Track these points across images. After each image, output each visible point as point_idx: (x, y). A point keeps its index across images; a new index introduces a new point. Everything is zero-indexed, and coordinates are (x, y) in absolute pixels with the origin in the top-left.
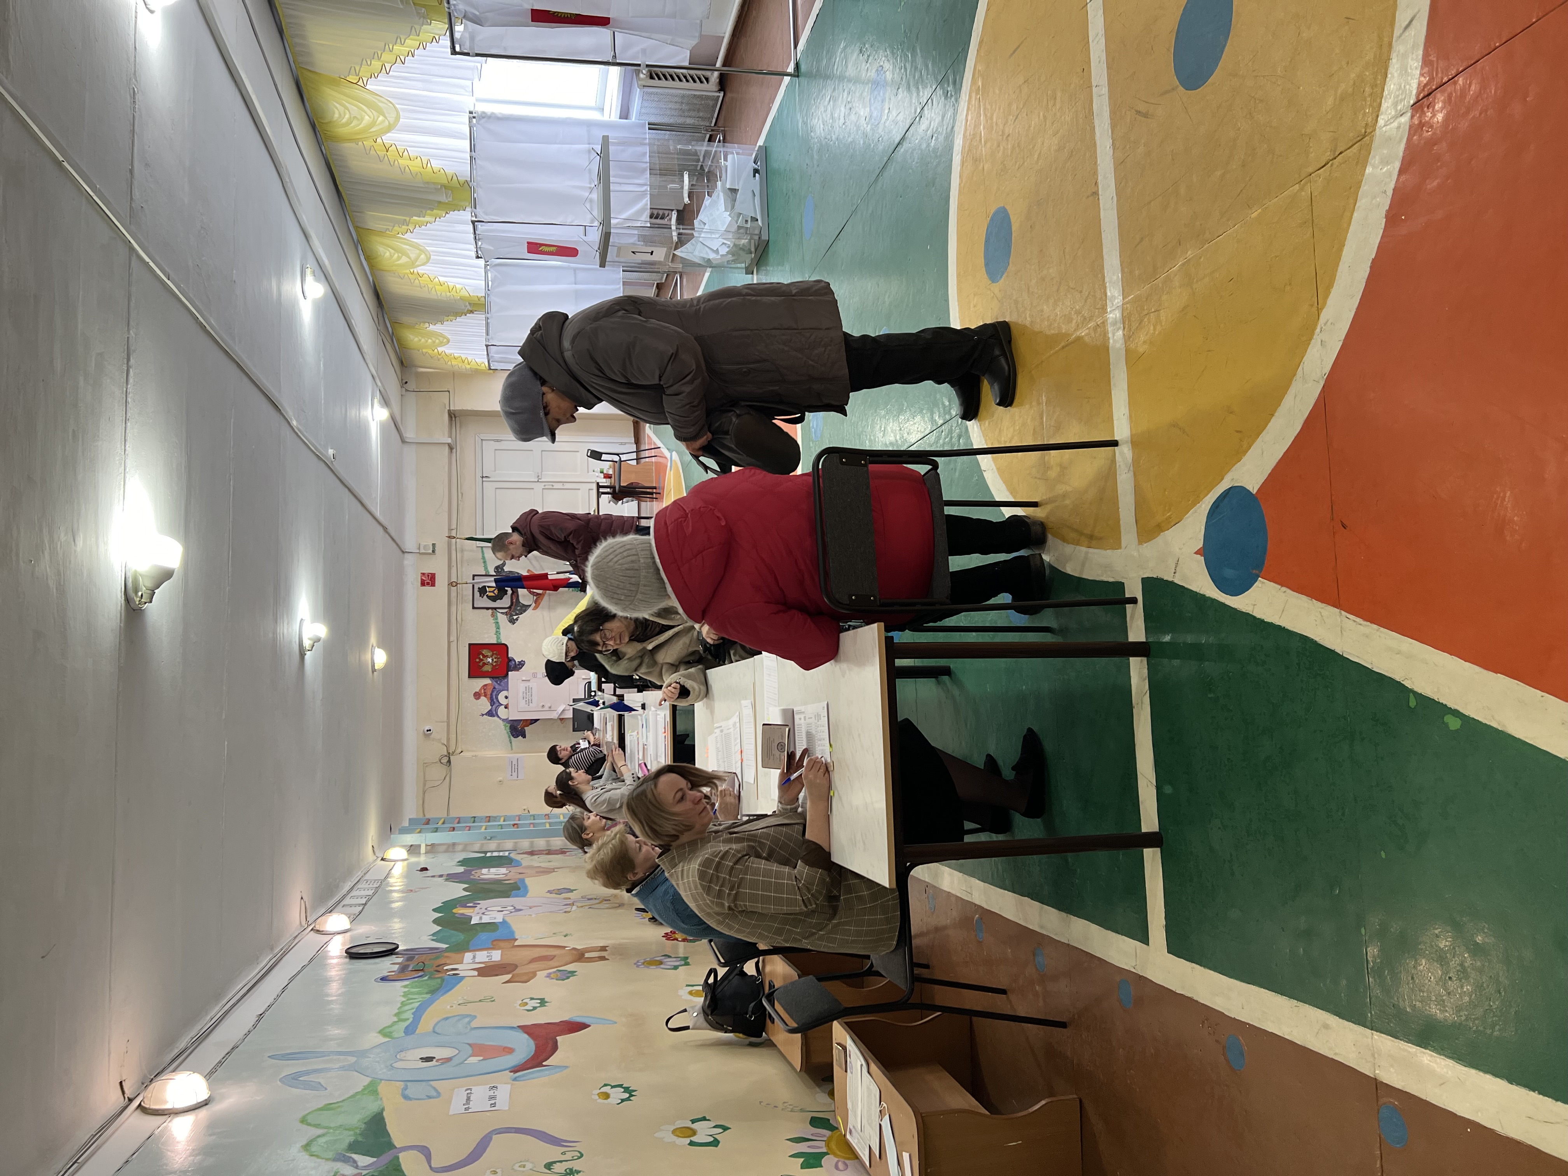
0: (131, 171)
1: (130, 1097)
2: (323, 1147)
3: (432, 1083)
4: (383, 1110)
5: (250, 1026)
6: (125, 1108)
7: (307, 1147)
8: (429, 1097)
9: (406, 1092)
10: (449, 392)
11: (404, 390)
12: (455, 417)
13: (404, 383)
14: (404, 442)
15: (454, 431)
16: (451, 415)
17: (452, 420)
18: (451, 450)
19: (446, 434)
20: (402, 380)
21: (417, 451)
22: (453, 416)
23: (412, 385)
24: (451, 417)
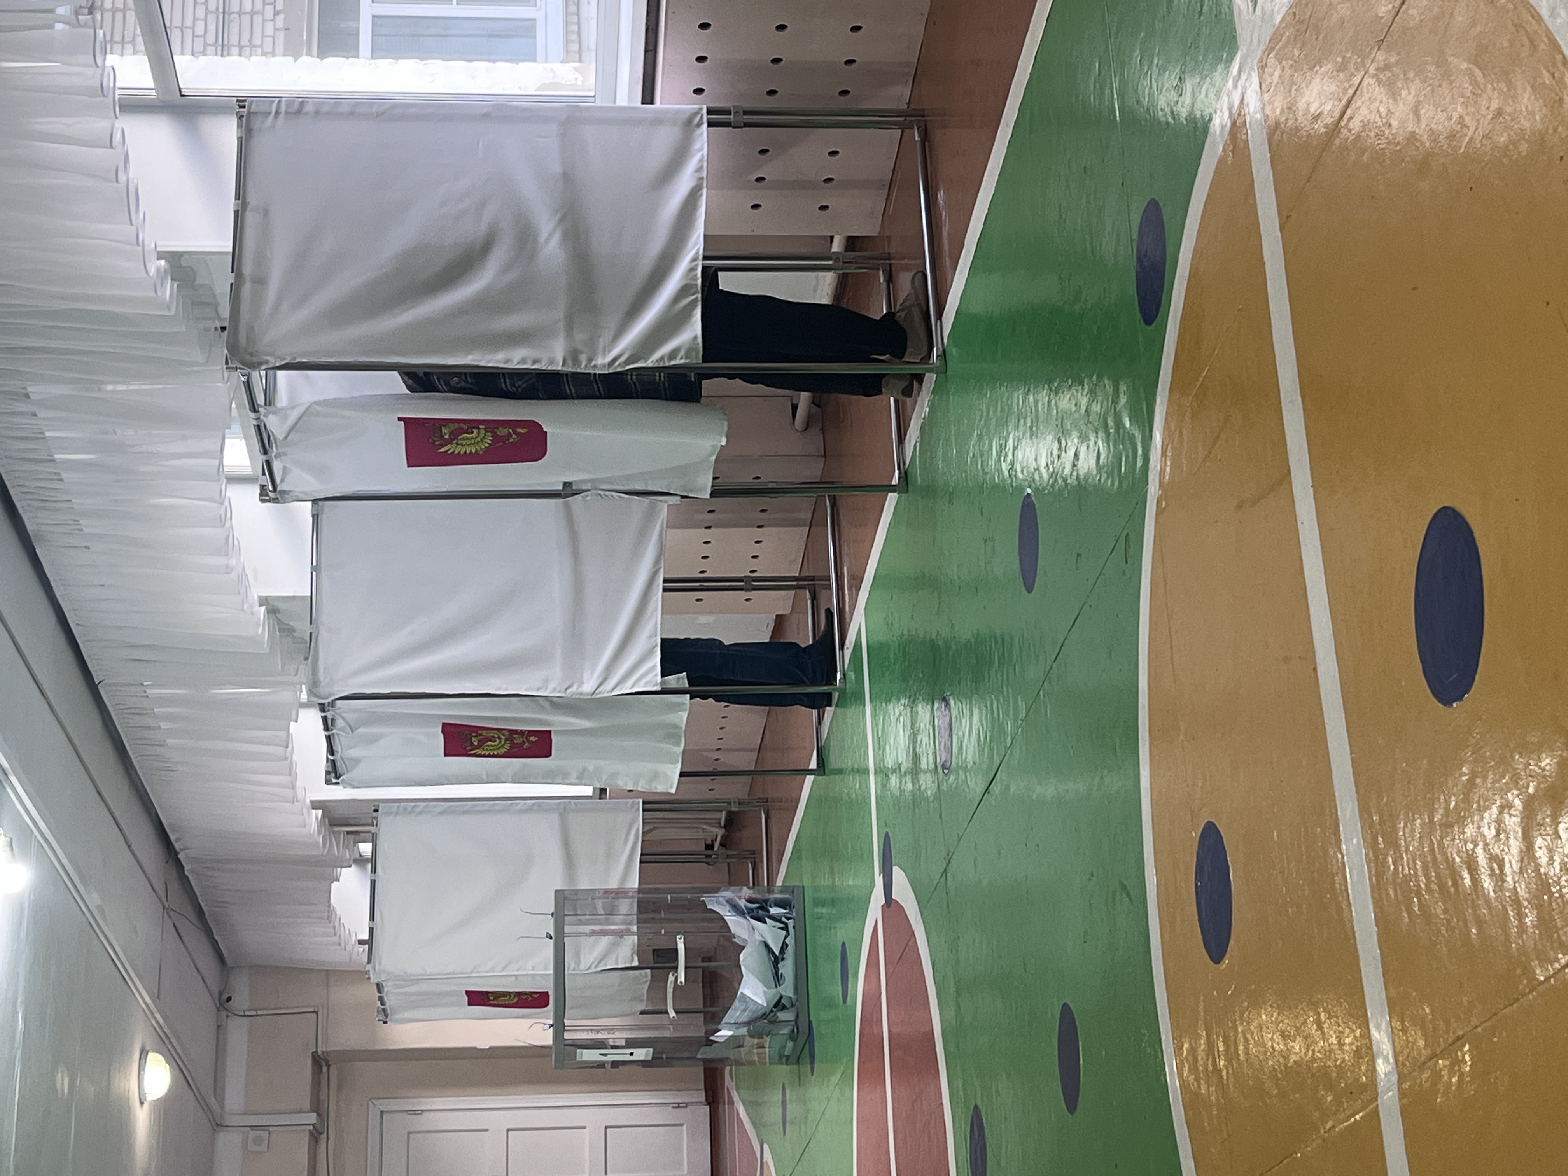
10: (317, 1013)
11: (224, 1013)
12: (329, 1066)
13: (224, 1002)
14: (218, 1125)
15: (323, 1096)
16: (320, 1062)
17: (321, 1072)
18: (316, 1135)
19: (307, 1105)
20: (221, 994)
21: (245, 1143)
22: (323, 1063)
23: (241, 1000)
24: (320, 1067)
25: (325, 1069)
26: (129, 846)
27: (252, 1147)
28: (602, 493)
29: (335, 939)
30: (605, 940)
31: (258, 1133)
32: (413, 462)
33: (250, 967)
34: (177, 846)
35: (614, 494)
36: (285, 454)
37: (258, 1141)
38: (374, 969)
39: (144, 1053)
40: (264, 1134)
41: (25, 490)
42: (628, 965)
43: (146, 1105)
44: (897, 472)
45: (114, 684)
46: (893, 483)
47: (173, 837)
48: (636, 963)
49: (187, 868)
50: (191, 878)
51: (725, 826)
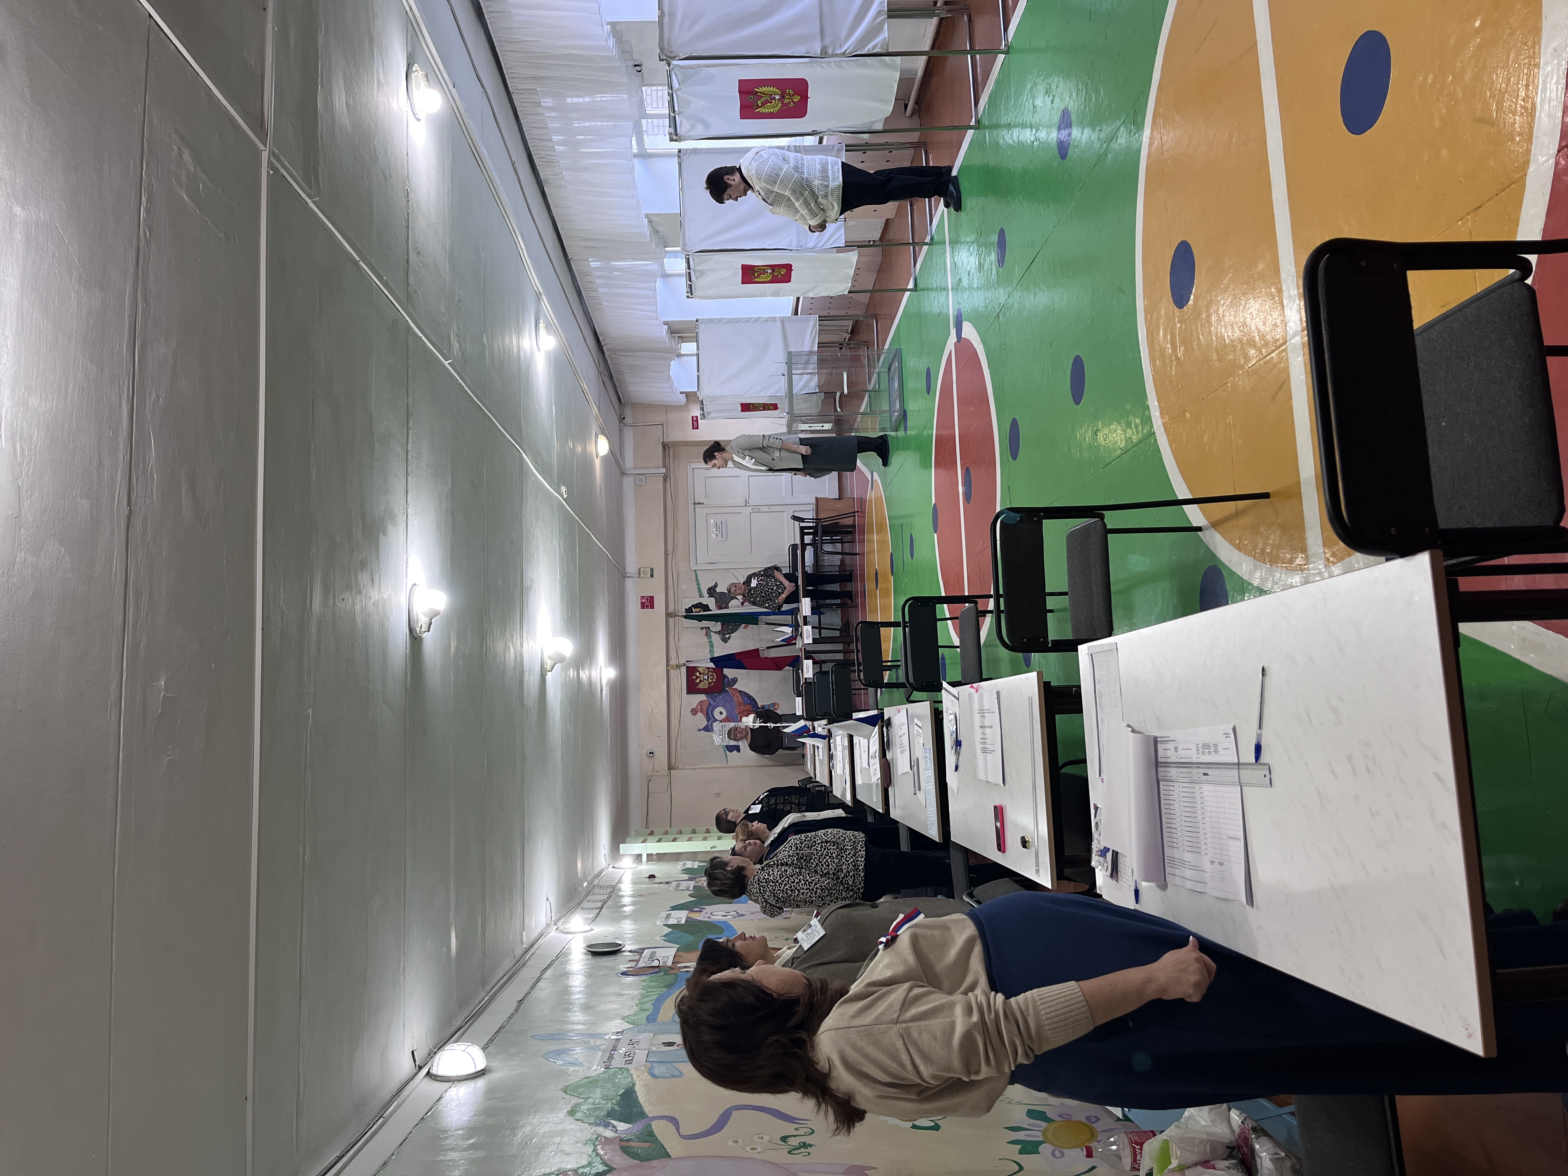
0: (408, 260)
1: (420, 1065)
2: (585, 1113)
3: (674, 1064)
4: (634, 1085)
5: (512, 1010)
6: (416, 1074)
7: (572, 1113)
8: (673, 1076)
9: (653, 1071)
10: (663, 425)
11: (622, 425)
12: (669, 448)
13: (622, 419)
14: (623, 474)
15: (667, 462)
16: (665, 446)
17: (665, 451)
18: (665, 479)
19: (661, 464)
20: (620, 416)
21: (635, 481)
22: (667, 447)
23: (629, 420)
24: (665, 449)
25: (667, 450)
26: (585, 340)
27: (638, 483)
28: (831, 133)
29: (671, 390)
30: (806, 377)
31: (640, 477)
32: (743, 116)
33: (632, 404)
34: (603, 343)
35: (838, 133)
36: (682, 112)
37: (641, 480)
38: (700, 393)
39: (596, 436)
40: (643, 477)
41: (540, 156)
42: (813, 391)
43: (599, 457)
44: (974, 119)
45: (578, 260)
46: (971, 124)
47: (601, 339)
48: (817, 390)
49: (607, 354)
50: (608, 359)
51: (851, 333)
